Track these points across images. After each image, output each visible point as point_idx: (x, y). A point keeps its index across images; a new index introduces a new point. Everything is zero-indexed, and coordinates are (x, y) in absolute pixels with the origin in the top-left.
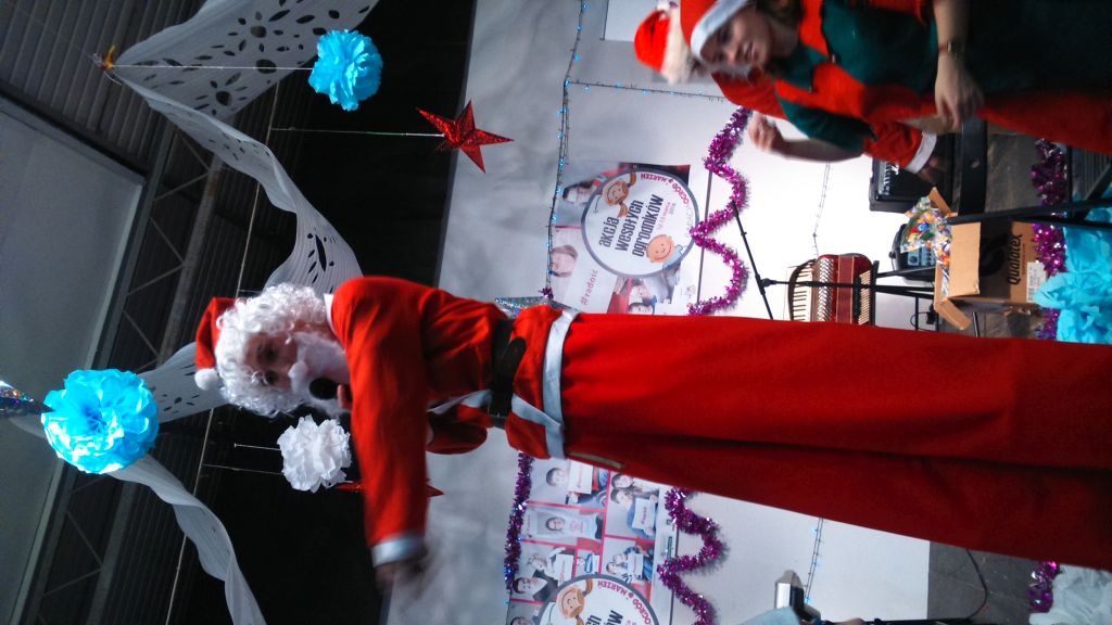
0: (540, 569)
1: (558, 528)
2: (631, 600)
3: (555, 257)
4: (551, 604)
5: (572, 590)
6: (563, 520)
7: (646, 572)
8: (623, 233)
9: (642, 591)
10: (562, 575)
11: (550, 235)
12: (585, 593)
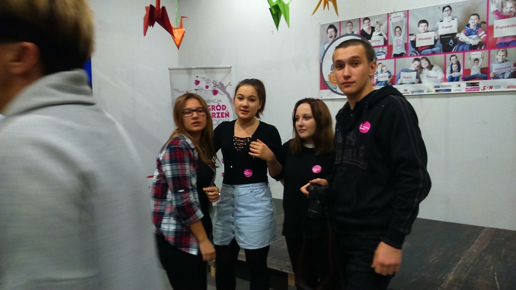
1: (397, 33)
10: (374, 41)
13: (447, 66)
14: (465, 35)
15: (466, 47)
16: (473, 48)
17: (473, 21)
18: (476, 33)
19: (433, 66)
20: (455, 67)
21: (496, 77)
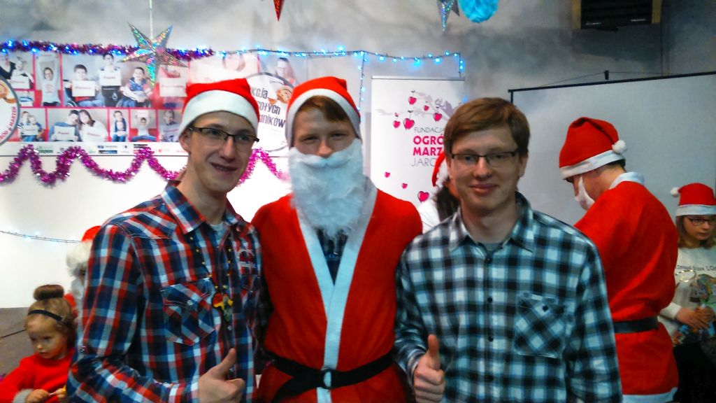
1: (47, 76)
3: (237, 56)
5: (6, 90)
6: (51, 79)
7: (26, 138)
9: (14, 136)
10: (15, 82)
13: (111, 122)
14: (129, 90)
15: (132, 104)
16: (139, 105)
17: (137, 75)
18: (142, 90)
19: (94, 121)
20: (120, 125)
21: (165, 140)
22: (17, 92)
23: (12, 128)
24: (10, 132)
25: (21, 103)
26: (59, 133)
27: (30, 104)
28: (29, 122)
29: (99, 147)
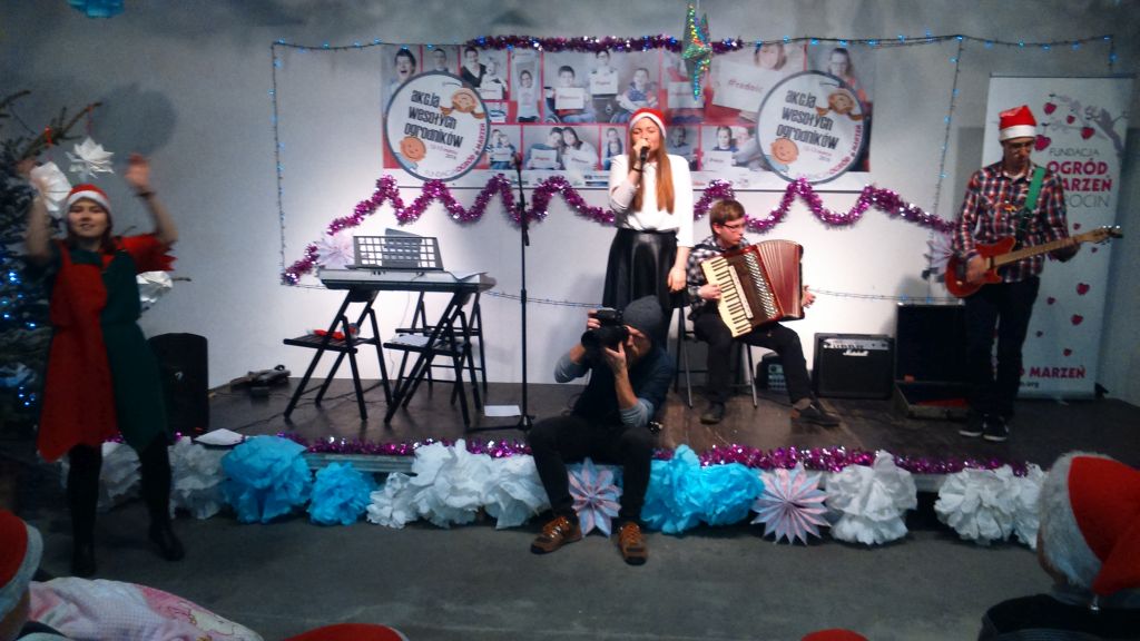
0: (487, 70)
1: (524, 82)
2: (473, 153)
3: (775, 48)
4: (460, 83)
5: (474, 101)
6: (530, 86)
7: (496, 165)
8: (801, 113)
9: (482, 163)
10: (485, 90)
11: (796, 40)
12: (473, 113)
14: (627, 99)
18: (645, 99)
19: (582, 143)
20: (615, 148)
22: (487, 104)
23: (480, 151)
24: (476, 157)
25: (491, 118)
26: (537, 158)
27: (502, 119)
28: (500, 143)
29: (586, 177)
